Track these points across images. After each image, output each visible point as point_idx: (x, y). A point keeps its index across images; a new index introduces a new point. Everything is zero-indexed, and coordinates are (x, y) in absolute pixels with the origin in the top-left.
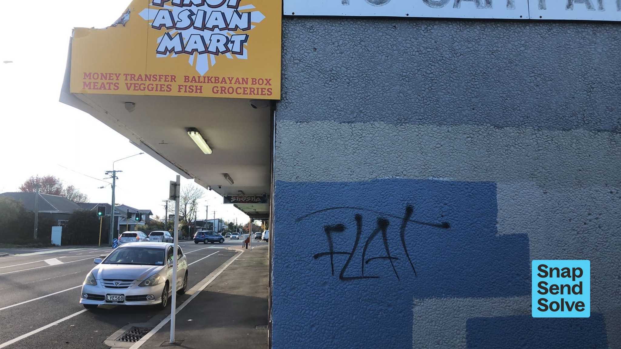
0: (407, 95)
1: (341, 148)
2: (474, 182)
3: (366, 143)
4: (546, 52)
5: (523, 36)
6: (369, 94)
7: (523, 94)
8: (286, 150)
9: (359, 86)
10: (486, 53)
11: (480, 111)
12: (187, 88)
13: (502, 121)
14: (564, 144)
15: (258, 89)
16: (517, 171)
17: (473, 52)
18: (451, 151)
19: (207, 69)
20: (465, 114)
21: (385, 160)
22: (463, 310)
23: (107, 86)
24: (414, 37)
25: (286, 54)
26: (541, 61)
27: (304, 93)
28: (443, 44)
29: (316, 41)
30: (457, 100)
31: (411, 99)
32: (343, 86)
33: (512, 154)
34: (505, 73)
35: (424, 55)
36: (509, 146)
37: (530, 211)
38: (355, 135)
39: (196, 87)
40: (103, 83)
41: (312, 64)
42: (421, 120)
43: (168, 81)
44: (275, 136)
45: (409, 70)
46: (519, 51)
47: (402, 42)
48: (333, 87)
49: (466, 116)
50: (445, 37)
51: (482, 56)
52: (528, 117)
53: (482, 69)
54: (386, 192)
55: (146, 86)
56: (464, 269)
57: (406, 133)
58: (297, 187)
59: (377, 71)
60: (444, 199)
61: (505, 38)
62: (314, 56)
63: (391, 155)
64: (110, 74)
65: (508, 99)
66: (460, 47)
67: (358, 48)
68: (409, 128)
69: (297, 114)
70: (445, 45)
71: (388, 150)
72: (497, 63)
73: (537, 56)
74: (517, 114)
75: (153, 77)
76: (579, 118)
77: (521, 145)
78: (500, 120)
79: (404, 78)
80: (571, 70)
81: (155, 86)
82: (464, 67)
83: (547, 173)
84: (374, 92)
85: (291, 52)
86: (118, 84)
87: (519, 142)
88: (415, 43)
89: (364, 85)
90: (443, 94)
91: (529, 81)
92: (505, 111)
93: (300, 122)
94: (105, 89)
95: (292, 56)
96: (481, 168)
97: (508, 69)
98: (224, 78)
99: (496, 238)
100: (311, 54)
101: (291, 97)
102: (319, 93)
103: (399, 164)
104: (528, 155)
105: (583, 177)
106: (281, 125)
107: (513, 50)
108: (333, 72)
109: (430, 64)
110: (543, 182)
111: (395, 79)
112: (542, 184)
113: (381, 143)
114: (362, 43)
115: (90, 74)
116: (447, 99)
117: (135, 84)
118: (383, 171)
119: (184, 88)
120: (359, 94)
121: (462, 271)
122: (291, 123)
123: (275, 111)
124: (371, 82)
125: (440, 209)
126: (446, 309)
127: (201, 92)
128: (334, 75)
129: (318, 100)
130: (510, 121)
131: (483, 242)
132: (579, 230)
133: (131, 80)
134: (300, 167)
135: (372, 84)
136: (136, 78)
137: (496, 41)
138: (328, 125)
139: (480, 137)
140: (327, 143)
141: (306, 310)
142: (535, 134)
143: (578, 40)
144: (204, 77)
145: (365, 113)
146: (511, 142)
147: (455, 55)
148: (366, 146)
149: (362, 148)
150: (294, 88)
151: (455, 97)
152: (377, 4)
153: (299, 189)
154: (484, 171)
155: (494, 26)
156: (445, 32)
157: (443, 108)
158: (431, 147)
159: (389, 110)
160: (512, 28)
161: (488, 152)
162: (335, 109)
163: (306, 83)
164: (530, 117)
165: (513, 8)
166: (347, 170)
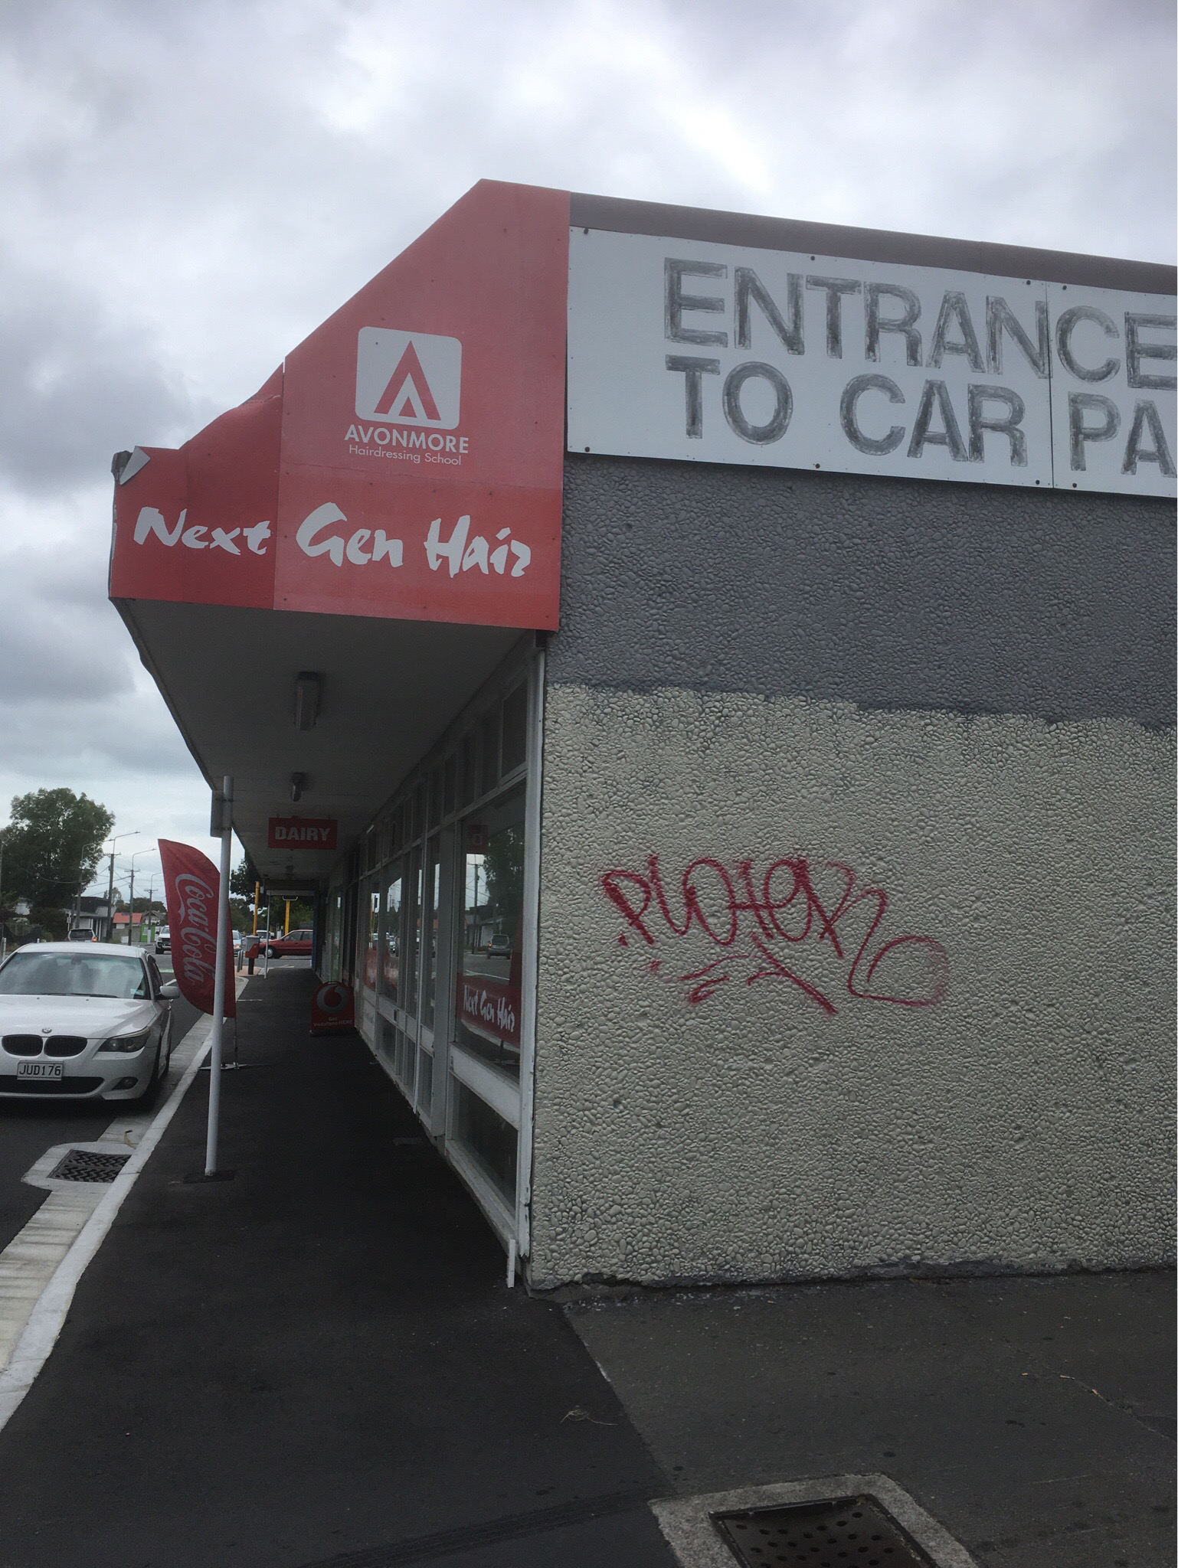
0: (812, 631)
1: (680, 738)
2: (936, 816)
3: (728, 729)
4: (1082, 557)
5: (1040, 521)
6: (738, 627)
7: (1034, 640)
9: (717, 609)
11: (952, 673)
14: (1108, 744)
16: (1017, 796)
17: (942, 549)
18: (894, 751)
20: (922, 676)
21: (766, 765)
22: (908, 1069)
24: (829, 511)
25: (570, 534)
26: (1071, 575)
27: (604, 618)
28: (885, 530)
29: (632, 509)
30: (907, 647)
31: (819, 640)
32: (684, 607)
33: (1009, 762)
34: (1002, 596)
36: (1005, 746)
41: (623, 557)
42: (837, 685)
44: (544, 708)
45: (817, 581)
46: (1031, 551)
47: (804, 521)
48: (665, 608)
49: (925, 681)
50: (889, 515)
51: (959, 558)
52: (1042, 687)
53: (957, 586)
54: (765, 831)
56: (912, 990)
57: (808, 712)
58: (589, 816)
59: (753, 580)
60: (878, 849)
61: (1005, 524)
62: (628, 541)
63: (777, 756)
65: (1007, 648)
66: (918, 539)
67: (716, 529)
68: (814, 701)
69: (590, 661)
70: (889, 532)
71: (772, 745)
72: (989, 574)
73: (1064, 563)
74: (1023, 680)
77: (1026, 743)
78: (990, 691)
79: (807, 596)
80: (1127, 595)
82: (923, 579)
83: (1074, 801)
84: (747, 624)
85: (581, 531)
88: (831, 525)
89: (726, 607)
90: (881, 633)
91: (1048, 614)
95: (581, 539)
96: (950, 788)
97: (1009, 589)
99: (976, 929)
100: (621, 537)
101: (578, 626)
102: (637, 620)
104: (1041, 764)
107: (1019, 549)
108: (665, 577)
109: (858, 570)
110: (1067, 819)
111: (790, 598)
112: (1065, 823)
113: (759, 730)
114: (725, 519)
116: (889, 644)
118: (763, 788)
120: (716, 626)
121: (908, 993)
123: (543, 654)
124: (742, 601)
125: (871, 868)
126: (876, 1069)
128: (668, 584)
129: (634, 634)
130: (1008, 694)
131: (948, 935)
132: (1129, 916)
134: (595, 775)
137: (987, 528)
139: (950, 724)
140: (651, 726)
141: (605, 1069)
143: (1142, 535)
145: (729, 666)
146: (1009, 737)
147: (907, 554)
148: (730, 736)
149: (722, 739)
150: (584, 607)
151: (904, 642)
152: (758, 440)
153: (593, 820)
154: (956, 794)
155: (985, 498)
156: (888, 505)
157: (881, 663)
158: (855, 741)
159: (775, 662)
160: (1019, 504)
161: (964, 755)
162: (669, 655)
163: (609, 596)
164: (1046, 688)
165: (1023, 464)
166: (691, 783)
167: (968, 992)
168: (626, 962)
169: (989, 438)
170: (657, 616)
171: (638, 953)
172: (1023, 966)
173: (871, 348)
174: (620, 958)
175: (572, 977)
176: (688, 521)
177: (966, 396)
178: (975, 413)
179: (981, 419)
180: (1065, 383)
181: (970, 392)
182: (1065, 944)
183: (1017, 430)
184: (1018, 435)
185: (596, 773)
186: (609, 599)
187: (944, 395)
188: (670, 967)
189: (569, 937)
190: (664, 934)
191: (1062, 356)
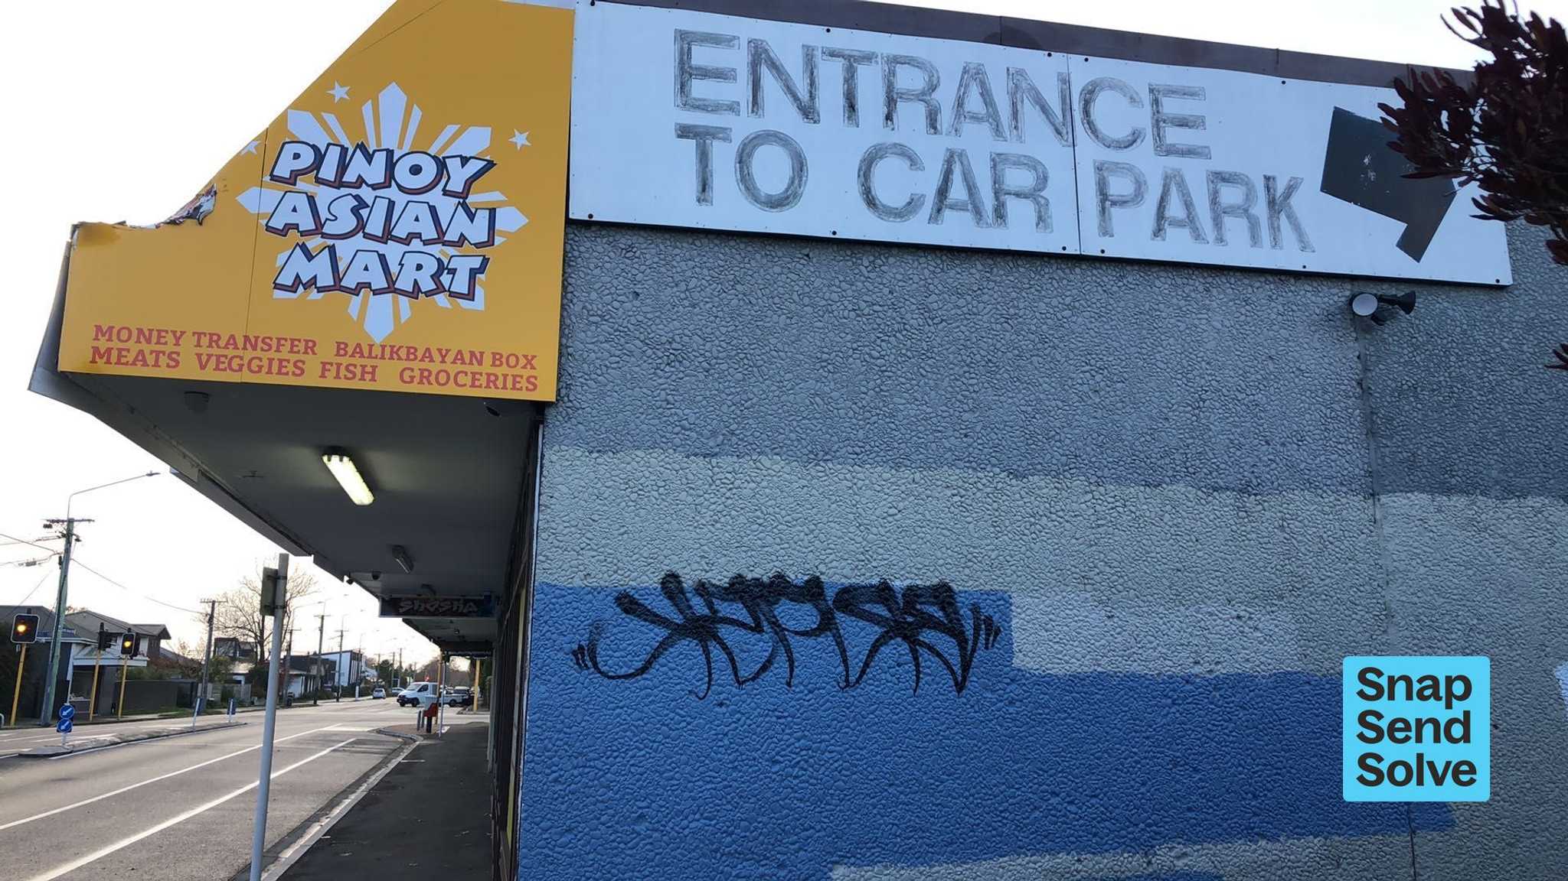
0: (830, 400)
1: (688, 512)
2: (966, 592)
3: (740, 501)
4: (1114, 323)
5: (1069, 287)
6: (750, 396)
7: (1067, 408)
8: (562, 514)
9: (729, 378)
10: (993, 320)
11: (979, 441)
12: (342, 368)
13: (1024, 464)
14: (1148, 514)
15: (505, 376)
16: (1053, 570)
17: (968, 316)
18: (919, 523)
19: (390, 328)
20: (947, 445)
21: (781, 540)
23: (151, 359)
24: (848, 279)
25: (572, 302)
26: (1103, 341)
27: (608, 388)
28: (906, 297)
29: (640, 277)
30: (932, 415)
31: (838, 409)
32: (695, 376)
33: (1043, 534)
34: (1031, 363)
35: (868, 319)
36: (1038, 517)
37: (1079, 656)
38: (718, 482)
39: (363, 367)
40: (141, 352)
41: (629, 325)
42: (858, 455)
43: (298, 352)
44: (541, 482)
45: (835, 349)
46: (1060, 317)
47: (821, 289)
48: (674, 377)
49: (950, 450)
50: (911, 282)
51: (985, 325)
52: (1076, 456)
53: (983, 353)
55: (246, 361)
56: (942, 782)
57: (826, 483)
58: (586, 597)
59: (767, 348)
61: (1033, 290)
62: (634, 309)
63: (793, 530)
64: (159, 331)
65: (1037, 416)
66: (941, 305)
67: (729, 297)
68: (832, 471)
69: (591, 433)
70: (912, 300)
71: (788, 518)
72: (1016, 341)
73: (1096, 329)
74: (1056, 449)
75: (263, 341)
76: (1178, 462)
77: (1061, 514)
78: (1020, 460)
79: (825, 364)
80: (1162, 361)
81: (265, 363)
82: (947, 346)
83: (1113, 574)
84: (761, 392)
85: (583, 299)
86: (178, 354)
87: (1058, 508)
88: (850, 293)
89: (739, 376)
90: (904, 401)
91: (1080, 381)
92: (1030, 442)
93: (599, 451)
94: (145, 364)
95: (584, 307)
96: (980, 562)
97: (1037, 355)
98: (428, 350)
99: (1010, 714)
100: (628, 305)
101: (579, 396)
102: (645, 390)
103: (810, 549)
104: (1077, 536)
105: (1185, 584)
106: (554, 458)
107: (1048, 315)
108: (674, 345)
109: (878, 338)
110: (1107, 593)
111: (807, 366)
112: (1103, 598)
113: (773, 502)
114: (738, 287)
115: (111, 328)
116: (912, 413)
117: (218, 357)
119: (334, 369)
120: (728, 395)
121: (937, 786)
122: (579, 454)
123: (541, 426)
124: (755, 369)
125: (895, 649)
127: (373, 380)
128: (676, 353)
129: (640, 404)
130: (1039, 463)
131: (982, 722)
132: (1176, 697)
133: (210, 346)
134: (595, 553)
135: (757, 375)
136: (222, 343)
137: (1014, 295)
138: (659, 459)
139: (979, 494)
140: (657, 499)
142: (1092, 492)
143: (1175, 301)
144: (383, 347)
145: (742, 435)
146: (1042, 508)
147: (930, 322)
148: (742, 508)
149: (733, 513)
150: (586, 376)
151: (929, 410)
152: (771, 207)
153: (590, 602)
154: (986, 568)
155: (1011, 265)
156: (910, 272)
157: (903, 431)
158: (877, 513)
159: (791, 431)
160: (1047, 270)
161: (995, 527)
162: (676, 426)
163: (615, 365)
164: (1080, 456)
165: (1049, 230)
166: (698, 560)
167: (1004, 784)
168: (624, 758)
169: (1012, 204)
170: (666, 385)
171: (637, 747)
172: (1062, 754)
173: (889, 117)
174: (615, 754)
175: (561, 776)
176: (699, 289)
177: (989, 164)
178: (997, 181)
179: (1005, 187)
180: (1089, 151)
181: (993, 160)
182: (1108, 729)
183: (1042, 197)
184: (1043, 202)
185: (596, 550)
186: (613, 368)
187: (965, 163)
188: (673, 762)
189: (560, 731)
190: (667, 725)
191: (1087, 126)
